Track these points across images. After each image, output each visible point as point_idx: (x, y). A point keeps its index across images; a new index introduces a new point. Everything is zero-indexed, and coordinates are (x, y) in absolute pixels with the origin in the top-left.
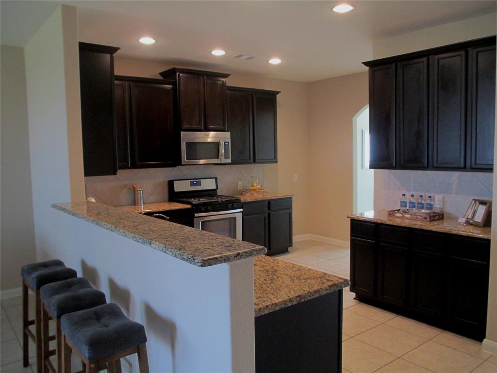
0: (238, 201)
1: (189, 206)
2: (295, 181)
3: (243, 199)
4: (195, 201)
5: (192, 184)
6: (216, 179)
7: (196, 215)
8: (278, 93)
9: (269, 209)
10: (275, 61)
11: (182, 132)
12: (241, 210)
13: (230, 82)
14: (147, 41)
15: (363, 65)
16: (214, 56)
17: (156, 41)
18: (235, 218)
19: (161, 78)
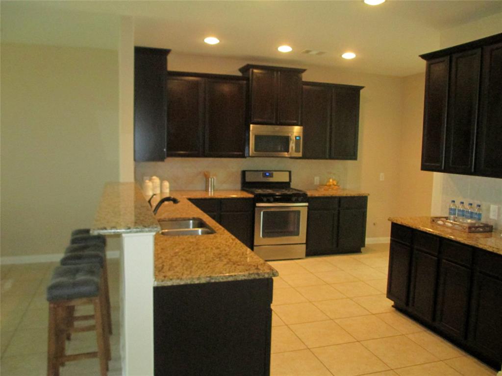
0: (305, 195)
1: (251, 196)
2: (381, 180)
3: (309, 194)
4: (259, 191)
5: (265, 176)
6: (290, 172)
7: (258, 205)
8: (362, 88)
9: (339, 206)
10: (349, 56)
11: (251, 125)
12: (306, 204)
13: (306, 77)
14: (212, 41)
15: (420, 58)
16: (280, 53)
17: (220, 41)
18: (299, 212)
19: (240, 74)
